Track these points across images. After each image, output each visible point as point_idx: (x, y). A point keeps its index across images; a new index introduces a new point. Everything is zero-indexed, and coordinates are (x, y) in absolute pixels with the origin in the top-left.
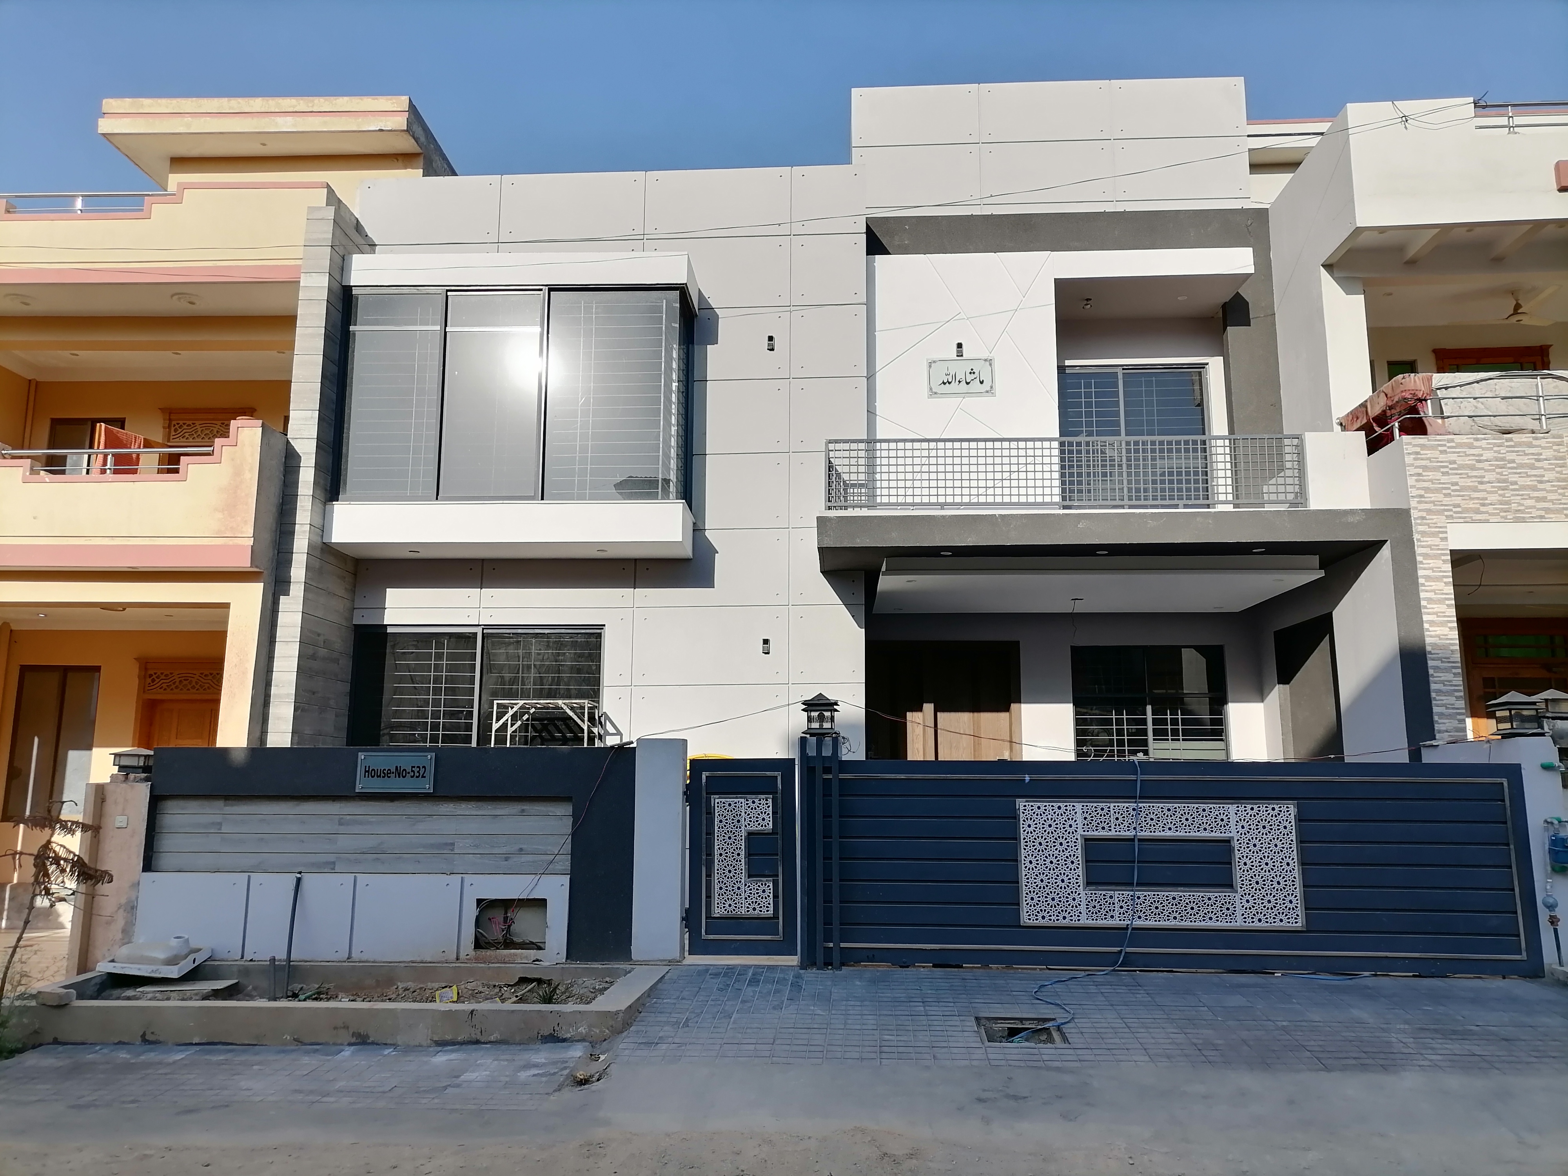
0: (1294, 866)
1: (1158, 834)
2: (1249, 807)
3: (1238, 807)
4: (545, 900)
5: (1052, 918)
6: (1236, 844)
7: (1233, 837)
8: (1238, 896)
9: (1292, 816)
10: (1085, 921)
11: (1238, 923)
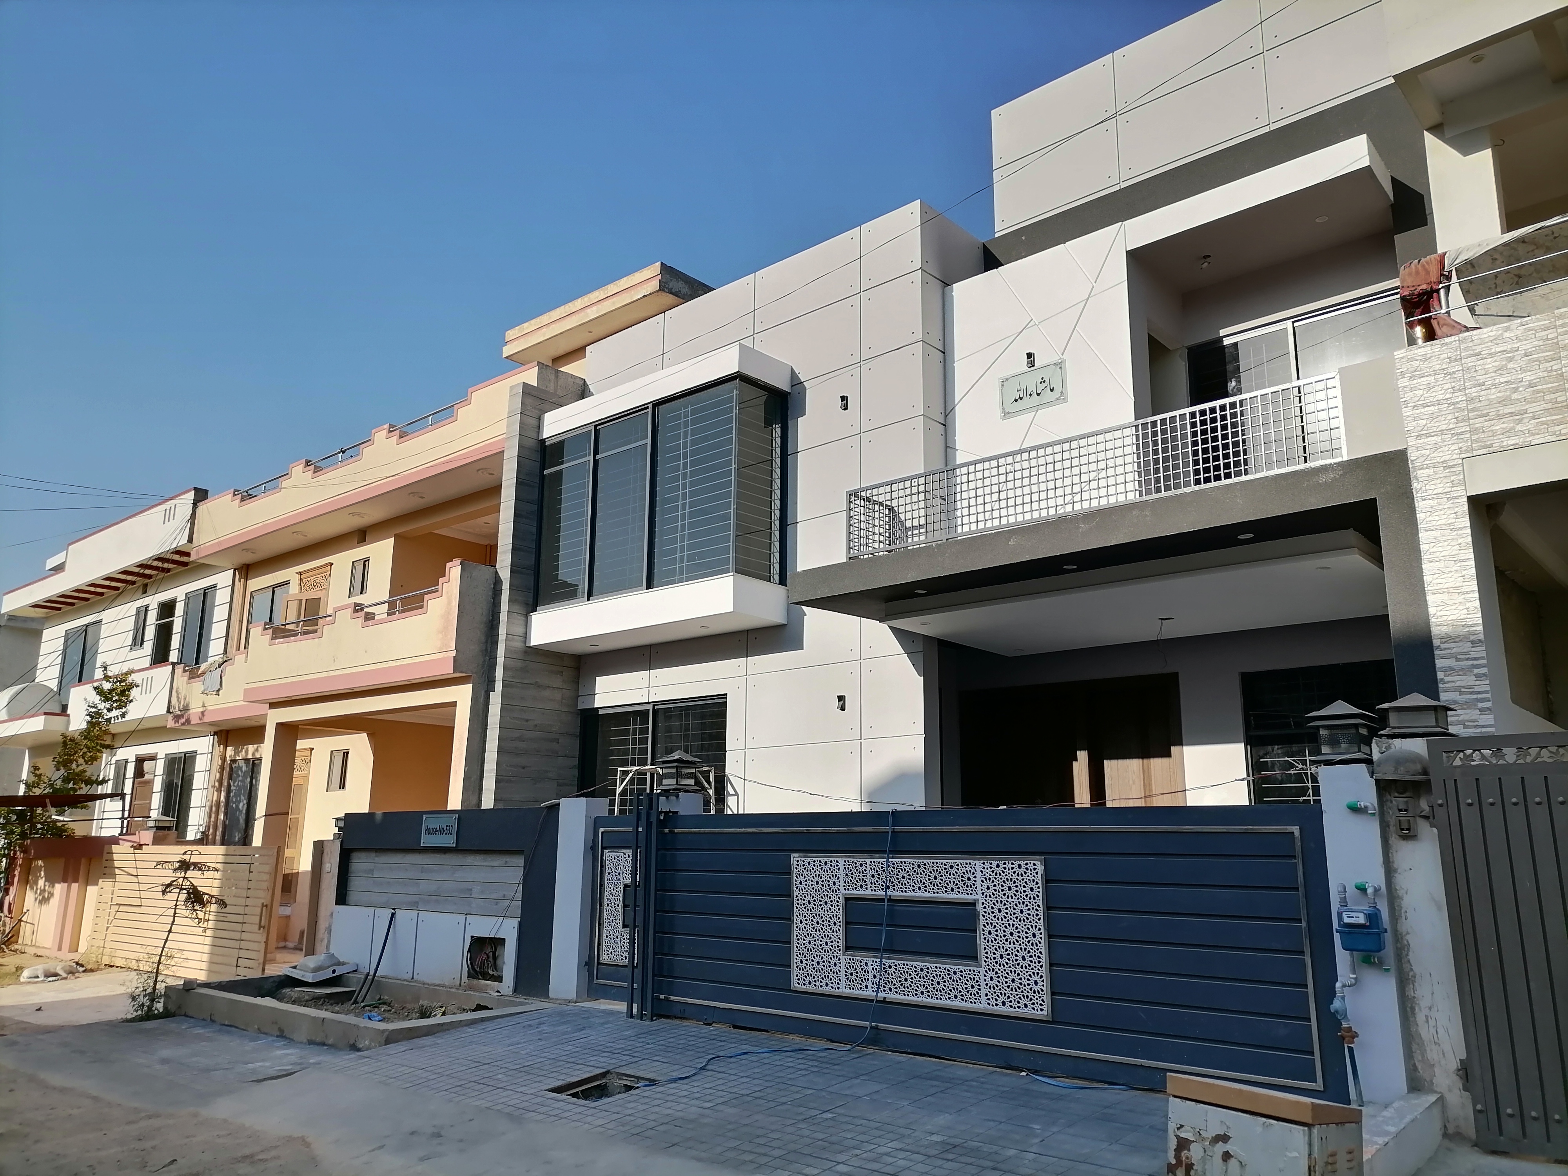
0: (1041, 938)
1: (910, 894)
2: (995, 863)
3: (983, 863)
4: (504, 939)
5: (817, 984)
6: (980, 907)
7: (978, 900)
8: (982, 971)
9: (1039, 875)
10: (844, 991)
11: (982, 1006)
